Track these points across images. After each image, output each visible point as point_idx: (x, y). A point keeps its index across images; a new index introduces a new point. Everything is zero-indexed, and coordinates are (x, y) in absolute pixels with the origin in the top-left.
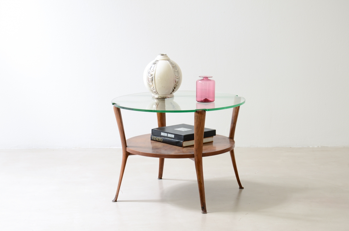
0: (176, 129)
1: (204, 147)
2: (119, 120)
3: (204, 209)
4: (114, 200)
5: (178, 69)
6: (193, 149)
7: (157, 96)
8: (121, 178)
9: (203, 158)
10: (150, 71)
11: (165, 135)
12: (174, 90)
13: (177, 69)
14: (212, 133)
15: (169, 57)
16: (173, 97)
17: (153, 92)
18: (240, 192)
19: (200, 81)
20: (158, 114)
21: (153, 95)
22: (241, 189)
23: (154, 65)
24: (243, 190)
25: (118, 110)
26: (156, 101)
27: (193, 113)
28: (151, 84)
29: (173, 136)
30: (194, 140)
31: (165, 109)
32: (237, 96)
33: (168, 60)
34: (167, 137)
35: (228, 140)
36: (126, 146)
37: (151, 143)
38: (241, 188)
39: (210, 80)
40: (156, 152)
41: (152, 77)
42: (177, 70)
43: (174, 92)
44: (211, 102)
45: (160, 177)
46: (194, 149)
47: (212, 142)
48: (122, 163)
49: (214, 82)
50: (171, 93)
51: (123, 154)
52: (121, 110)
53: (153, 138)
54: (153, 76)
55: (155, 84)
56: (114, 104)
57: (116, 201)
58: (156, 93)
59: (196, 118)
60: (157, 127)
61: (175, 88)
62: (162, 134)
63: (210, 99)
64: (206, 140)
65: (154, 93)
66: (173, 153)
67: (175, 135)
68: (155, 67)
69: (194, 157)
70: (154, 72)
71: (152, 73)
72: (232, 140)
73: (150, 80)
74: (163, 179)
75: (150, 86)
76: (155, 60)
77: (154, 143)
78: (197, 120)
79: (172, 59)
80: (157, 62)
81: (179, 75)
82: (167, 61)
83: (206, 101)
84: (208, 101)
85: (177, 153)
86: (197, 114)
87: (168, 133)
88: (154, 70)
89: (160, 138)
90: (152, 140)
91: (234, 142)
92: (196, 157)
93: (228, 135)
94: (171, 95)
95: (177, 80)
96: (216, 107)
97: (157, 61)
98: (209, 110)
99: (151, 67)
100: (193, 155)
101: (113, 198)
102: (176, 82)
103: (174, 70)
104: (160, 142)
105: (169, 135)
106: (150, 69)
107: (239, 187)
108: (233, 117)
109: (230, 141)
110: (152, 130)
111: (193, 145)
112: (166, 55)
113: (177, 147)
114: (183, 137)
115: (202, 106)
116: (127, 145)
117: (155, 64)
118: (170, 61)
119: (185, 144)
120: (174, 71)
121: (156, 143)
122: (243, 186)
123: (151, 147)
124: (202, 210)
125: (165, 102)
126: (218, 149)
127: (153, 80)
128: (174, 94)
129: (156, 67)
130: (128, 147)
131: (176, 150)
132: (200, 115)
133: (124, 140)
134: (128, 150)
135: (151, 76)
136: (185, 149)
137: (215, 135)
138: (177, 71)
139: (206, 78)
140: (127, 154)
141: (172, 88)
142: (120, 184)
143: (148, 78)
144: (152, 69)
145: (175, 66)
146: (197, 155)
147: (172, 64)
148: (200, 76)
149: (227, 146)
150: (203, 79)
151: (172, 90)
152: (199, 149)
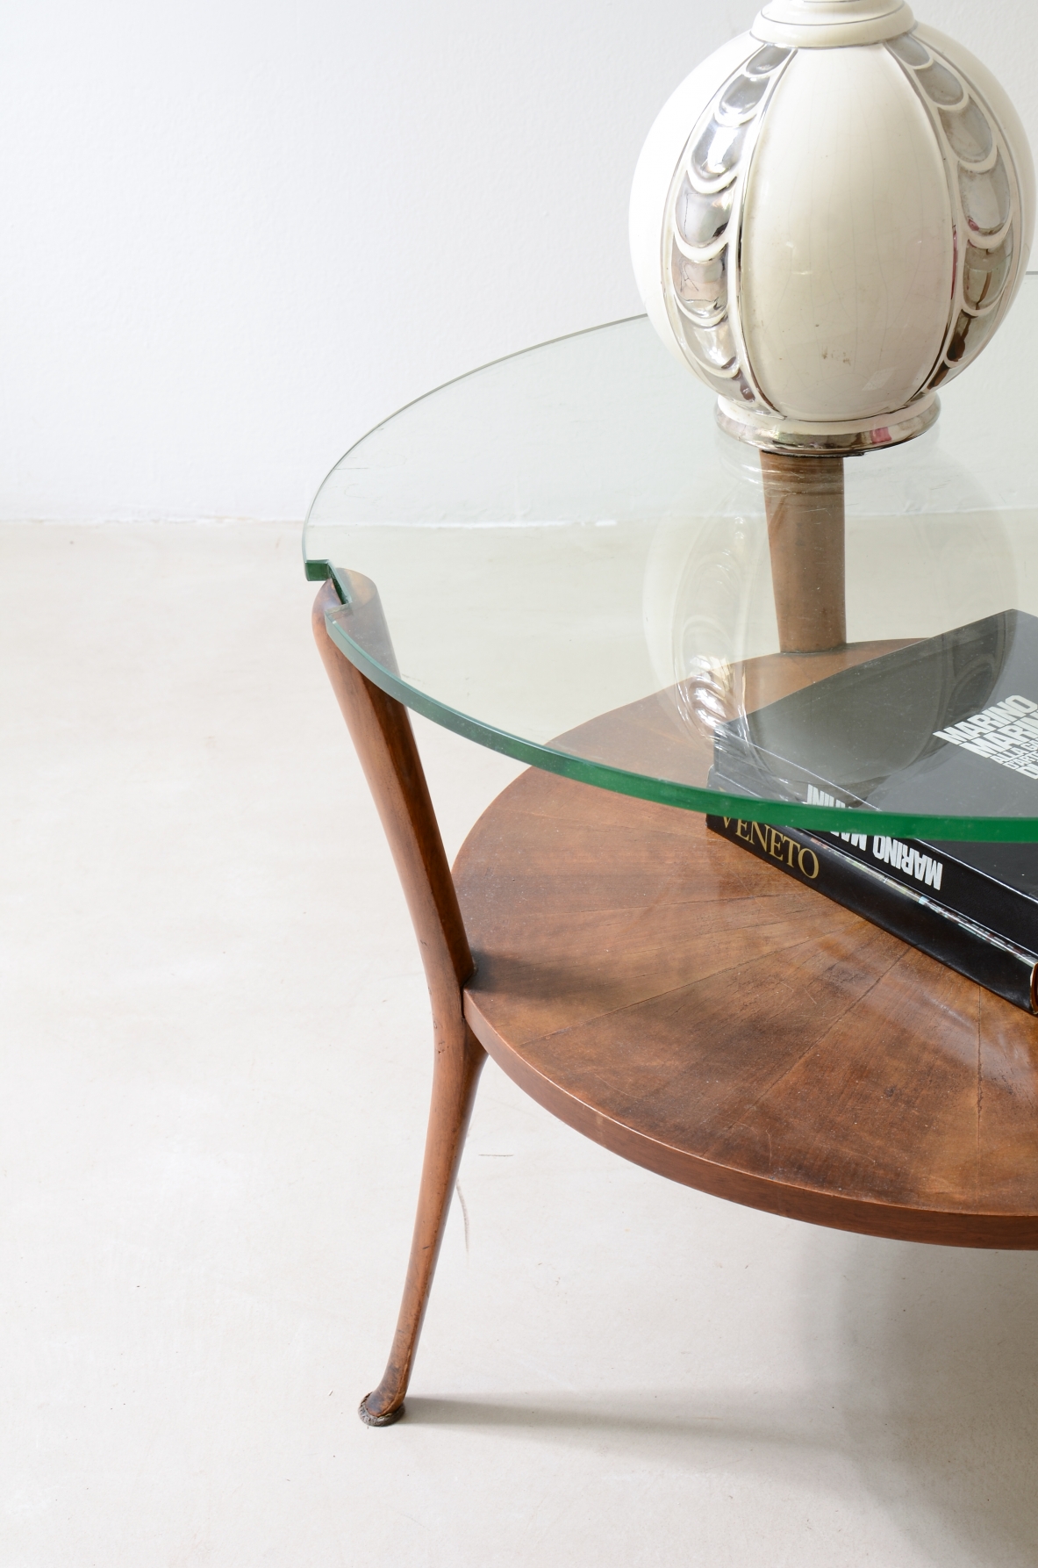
5: (996, 140)
7: (765, 433)
10: (701, 185)
13: (985, 151)
17: (728, 394)
23: (735, 115)
28: (706, 317)
29: (933, 874)
33: (899, 40)
34: (868, 857)
41: (716, 248)
42: (988, 163)
50: (918, 396)
51: (441, 1043)
54: (730, 235)
55: (749, 329)
56: (318, 570)
57: (393, 1417)
58: (753, 404)
61: (954, 351)
65: (741, 403)
68: (754, 131)
70: (739, 191)
71: (718, 205)
73: (695, 278)
75: (696, 339)
76: (746, 47)
80: (774, 73)
81: (1003, 213)
82: (885, 55)
88: (742, 169)
89: (795, 844)
90: (716, 821)
94: (916, 408)
97: (775, 56)
99: (710, 133)
102: (976, 288)
103: (952, 158)
104: (796, 874)
106: (700, 156)
117: (744, 92)
118: (914, 58)
120: (962, 171)
125: (839, 493)
127: (724, 278)
129: (764, 141)
135: (704, 241)
138: (990, 173)
141: (932, 348)
142: (419, 1284)
143: (680, 262)
144: (714, 162)
145: (964, 113)
147: (931, 80)
151: (922, 374)
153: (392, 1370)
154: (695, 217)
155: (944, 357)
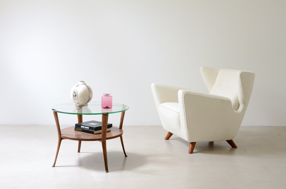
0: (89, 124)
1: (107, 134)
2: (57, 119)
3: (107, 170)
5: (90, 90)
7: (78, 105)
9: (106, 140)
11: (84, 127)
12: (88, 101)
14: (110, 126)
15: (85, 82)
16: (87, 105)
18: (125, 159)
19: (104, 97)
20: (78, 115)
21: (76, 104)
22: (126, 157)
24: (127, 158)
25: (56, 113)
26: (78, 108)
27: (101, 115)
28: (75, 98)
29: (88, 128)
30: (101, 129)
31: (82, 112)
32: (124, 105)
33: (85, 84)
34: (85, 128)
35: (119, 130)
36: (61, 134)
37: (75, 132)
38: (126, 156)
39: (109, 96)
41: (75, 94)
44: (110, 108)
45: (79, 151)
46: (101, 135)
47: (110, 131)
48: (58, 145)
49: (112, 97)
51: (59, 139)
52: (58, 113)
54: (76, 93)
55: (77, 98)
56: (53, 110)
57: (54, 166)
58: (78, 103)
59: (103, 117)
60: (78, 123)
61: (89, 100)
62: (82, 127)
64: (108, 130)
66: (89, 138)
67: (90, 127)
69: (101, 140)
71: (76, 92)
72: (121, 129)
74: (81, 152)
77: (76, 132)
78: (104, 119)
81: (91, 93)
83: (107, 108)
85: (91, 138)
86: (104, 116)
87: (85, 126)
89: (80, 129)
90: (75, 130)
91: (122, 130)
93: (119, 127)
94: (86, 104)
96: (113, 112)
97: (79, 85)
98: (110, 113)
99: (75, 88)
102: (90, 97)
103: (88, 90)
104: (80, 131)
105: (86, 127)
107: (125, 156)
108: (121, 116)
109: (120, 130)
110: (76, 124)
111: (101, 133)
112: (83, 81)
113: (91, 134)
114: (94, 128)
115: (106, 111)
116: (61, 133)
117: (77, 86)
119: (95, 132)
121: (78, 132)
122: (127, 155)
123: (75, 134)
126: (114, 135)
127: (76, 96)
128: (88, 104)
129: (78, 89)
130: (62, 135)
131: (90, 136)
132: (105, 116)
133: (59, 130)
134: (61, 137)
136: (95, 136)
137: (112, 127)
139: (107, 95)
140: (61, 139)
141: (87, 100)
143: (74, 95)
145: (89, 88)
146: (103, 139)
147: (87, 86)
148: (104, 93)
149: (119, 133)
150: (106, 95)
151: (87, 102)
152: (104, 135)
153: (54, 163)
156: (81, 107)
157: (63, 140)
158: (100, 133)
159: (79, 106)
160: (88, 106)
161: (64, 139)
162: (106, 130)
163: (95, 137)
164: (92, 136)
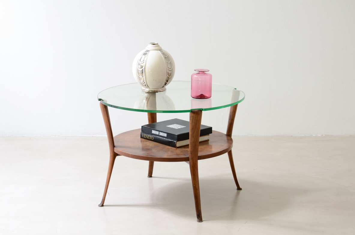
0: (168, 126)
1: (200, 147)
2: (106, 118)
3: (200, 217)
4: (100, 204)
5: (170, 60)
6: (187, 151)
7: (147, 90)
8: (108, 181)
9: (199, 161)
10: (140, 63)
11: (157, 133)
12: (166, 83)
13: (169, 61)
14: (208, 131)
15: (160, 46)
16: (165, 90)
17: (143, 86)
18: (238, 194)
19: (196, 76)
21: (143, 88)
22: (239, 191)
23: (144, 56)
24: (241, 191)
25: (105, 108)
26: (146, 95)
27: (189, 114)
28: (141, 77)
29: (165, 135)
30: (189, 139)
32: (236, 89)
33: (160, 50)
34: (159, 135)
35: (225, 138)
36: (114, 146)
37: (141, 141)
38: (239, 189)
39: (205, 73)
40: (148, 154)
41: (142, 69)
42: (170, 62)
43: (166, 85)
44: (207, 98)
45: (150, 175)
46: (189, 149)
47: (208, 140)
48: (109, 164)
49: (211, 76)
50: (163, 87)
51: (111, 155)
52: (109, 108)
53: (144, 136)
54: (144, 68)
55: (146, 77)
56: (100, 100)
57: (103, 206)
59: (191, 118)
61: (167, 81)
62: (154, 132)
63: (207, 95)
64: (202, 139)
65: (145, 87)
66: (165, 156)
67: (168, 134)
68: (146, 58)
69: (189, 161)
70: (144, 63)
71: (142, 65)
72: (229, 138)
73: (140, 72)
74: (154, 177)
75: (140, 79)
76: (145, 50)
77: (144, 142)
78: (192, 121)
79: (164, 48)
80: (148, 52)
81: (171, 67)
82: (159, 51)
83: (202, 97)
84: (204, 97)
86: (193, 115)
87: (159, 131)
88: (145, 61)
89: (151, 136)
90: (141, 137)
91: (231, 140)
92: (191, 160)
93: (225, 132)
94: (163, 88)
95: (169, 72)
96: (213, 107)
97: (148, 51)
98: (206, 110)
99: (141, 58)
100: (188, 158)
101: (100, 202)
102: (169, 74)
103: (166, 61)
104: (151, 140)
105: (161, 134)
106: (140, 60)
107: (237, 188)
108: (230, 113)
109: (228, 139)
110: (142, 127)
112: (157, 44)
113: (170, 147)
114: (176, 137)
115: (198, 104)
116: (115, 144)
117: (145, 54)
118: (162, 52)
119: (179, 144)
120: (167, 62)
121: (147, 141)
122: (241, 187)
123: (141, 147)
124: (198, 218)
126: (215, 150)
127: (143, 72)
128: (167, 87)
129: (147, 59)
130: (117, 147)
131: (168, 152)
132: (196, 114)
133: (111, 139)
134: (115, 151)
136: (178, 150)
137: (211, 132)
139: (202, 72)
140: (115, 155)
141: (164, 81)
142: (107, 187)
143: (138, 70)
144: (142, 60)
145: (167, 57)
146: (192, 159)
147: (164, 54)
148: (195, 69)
149: (224, 147)
150: (198, 73)
151: (164, 83)
152: (195, 151)
153: (103, 199)
154: (140, 66)
155: (166, 81)
156: (153, 93)
157: (117, 157)
158: (187, 146)
159: (148, 93)
160: (167, 91)
161: (119, 155)
162: (198, 139)
163: (177, 155)
164: (172, 152)
